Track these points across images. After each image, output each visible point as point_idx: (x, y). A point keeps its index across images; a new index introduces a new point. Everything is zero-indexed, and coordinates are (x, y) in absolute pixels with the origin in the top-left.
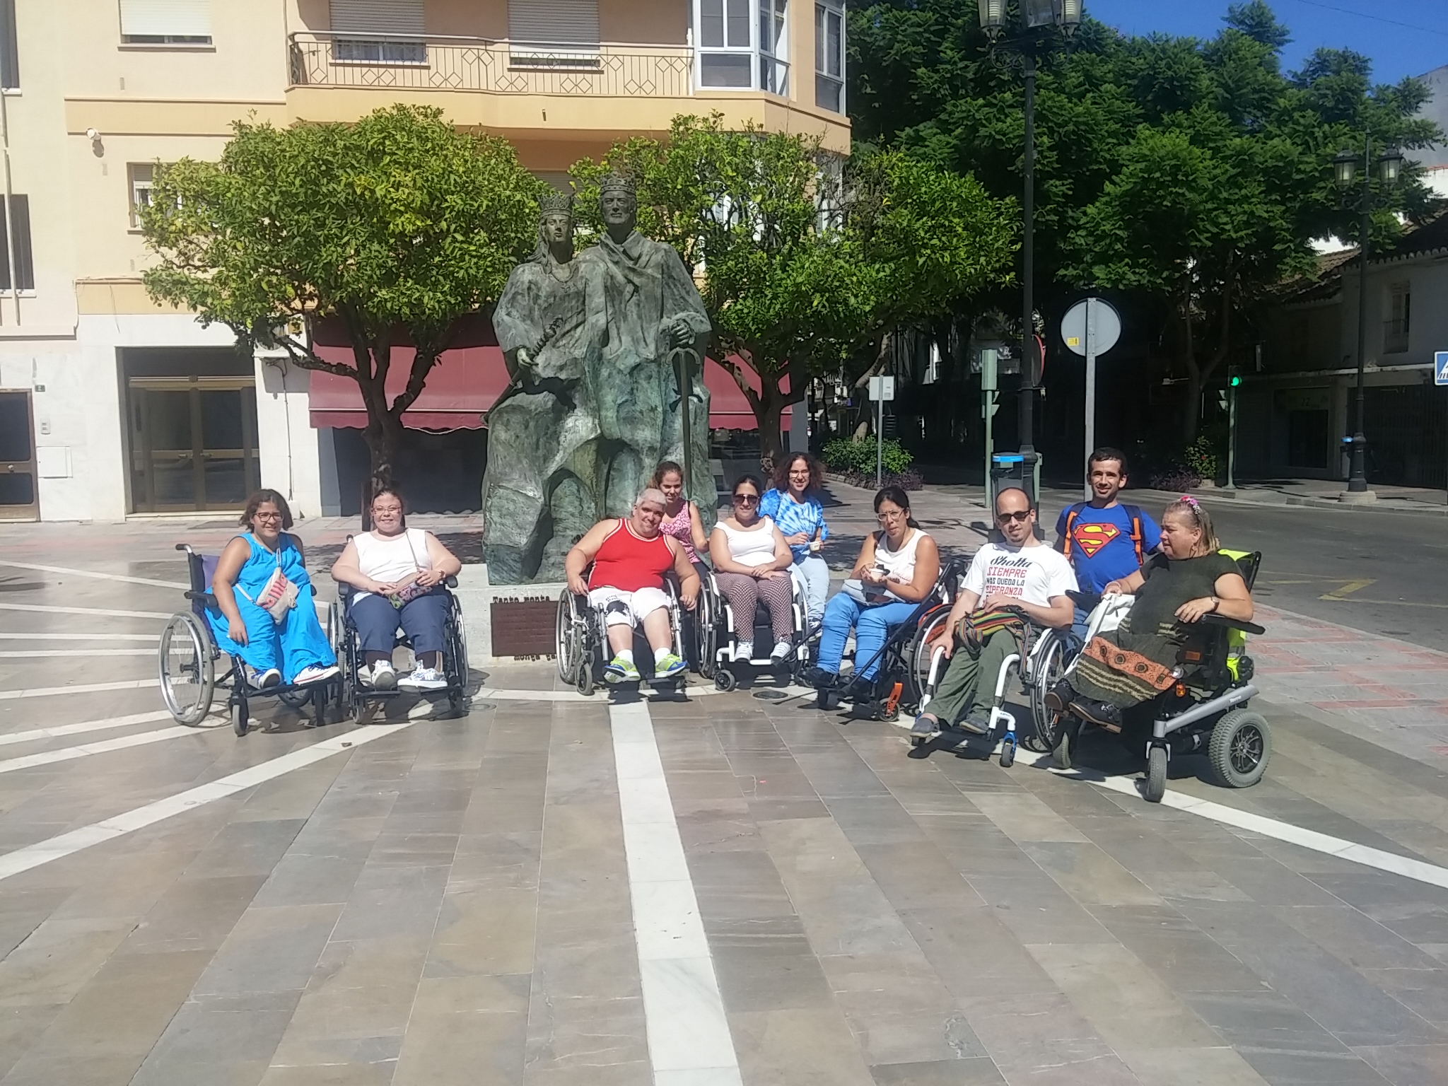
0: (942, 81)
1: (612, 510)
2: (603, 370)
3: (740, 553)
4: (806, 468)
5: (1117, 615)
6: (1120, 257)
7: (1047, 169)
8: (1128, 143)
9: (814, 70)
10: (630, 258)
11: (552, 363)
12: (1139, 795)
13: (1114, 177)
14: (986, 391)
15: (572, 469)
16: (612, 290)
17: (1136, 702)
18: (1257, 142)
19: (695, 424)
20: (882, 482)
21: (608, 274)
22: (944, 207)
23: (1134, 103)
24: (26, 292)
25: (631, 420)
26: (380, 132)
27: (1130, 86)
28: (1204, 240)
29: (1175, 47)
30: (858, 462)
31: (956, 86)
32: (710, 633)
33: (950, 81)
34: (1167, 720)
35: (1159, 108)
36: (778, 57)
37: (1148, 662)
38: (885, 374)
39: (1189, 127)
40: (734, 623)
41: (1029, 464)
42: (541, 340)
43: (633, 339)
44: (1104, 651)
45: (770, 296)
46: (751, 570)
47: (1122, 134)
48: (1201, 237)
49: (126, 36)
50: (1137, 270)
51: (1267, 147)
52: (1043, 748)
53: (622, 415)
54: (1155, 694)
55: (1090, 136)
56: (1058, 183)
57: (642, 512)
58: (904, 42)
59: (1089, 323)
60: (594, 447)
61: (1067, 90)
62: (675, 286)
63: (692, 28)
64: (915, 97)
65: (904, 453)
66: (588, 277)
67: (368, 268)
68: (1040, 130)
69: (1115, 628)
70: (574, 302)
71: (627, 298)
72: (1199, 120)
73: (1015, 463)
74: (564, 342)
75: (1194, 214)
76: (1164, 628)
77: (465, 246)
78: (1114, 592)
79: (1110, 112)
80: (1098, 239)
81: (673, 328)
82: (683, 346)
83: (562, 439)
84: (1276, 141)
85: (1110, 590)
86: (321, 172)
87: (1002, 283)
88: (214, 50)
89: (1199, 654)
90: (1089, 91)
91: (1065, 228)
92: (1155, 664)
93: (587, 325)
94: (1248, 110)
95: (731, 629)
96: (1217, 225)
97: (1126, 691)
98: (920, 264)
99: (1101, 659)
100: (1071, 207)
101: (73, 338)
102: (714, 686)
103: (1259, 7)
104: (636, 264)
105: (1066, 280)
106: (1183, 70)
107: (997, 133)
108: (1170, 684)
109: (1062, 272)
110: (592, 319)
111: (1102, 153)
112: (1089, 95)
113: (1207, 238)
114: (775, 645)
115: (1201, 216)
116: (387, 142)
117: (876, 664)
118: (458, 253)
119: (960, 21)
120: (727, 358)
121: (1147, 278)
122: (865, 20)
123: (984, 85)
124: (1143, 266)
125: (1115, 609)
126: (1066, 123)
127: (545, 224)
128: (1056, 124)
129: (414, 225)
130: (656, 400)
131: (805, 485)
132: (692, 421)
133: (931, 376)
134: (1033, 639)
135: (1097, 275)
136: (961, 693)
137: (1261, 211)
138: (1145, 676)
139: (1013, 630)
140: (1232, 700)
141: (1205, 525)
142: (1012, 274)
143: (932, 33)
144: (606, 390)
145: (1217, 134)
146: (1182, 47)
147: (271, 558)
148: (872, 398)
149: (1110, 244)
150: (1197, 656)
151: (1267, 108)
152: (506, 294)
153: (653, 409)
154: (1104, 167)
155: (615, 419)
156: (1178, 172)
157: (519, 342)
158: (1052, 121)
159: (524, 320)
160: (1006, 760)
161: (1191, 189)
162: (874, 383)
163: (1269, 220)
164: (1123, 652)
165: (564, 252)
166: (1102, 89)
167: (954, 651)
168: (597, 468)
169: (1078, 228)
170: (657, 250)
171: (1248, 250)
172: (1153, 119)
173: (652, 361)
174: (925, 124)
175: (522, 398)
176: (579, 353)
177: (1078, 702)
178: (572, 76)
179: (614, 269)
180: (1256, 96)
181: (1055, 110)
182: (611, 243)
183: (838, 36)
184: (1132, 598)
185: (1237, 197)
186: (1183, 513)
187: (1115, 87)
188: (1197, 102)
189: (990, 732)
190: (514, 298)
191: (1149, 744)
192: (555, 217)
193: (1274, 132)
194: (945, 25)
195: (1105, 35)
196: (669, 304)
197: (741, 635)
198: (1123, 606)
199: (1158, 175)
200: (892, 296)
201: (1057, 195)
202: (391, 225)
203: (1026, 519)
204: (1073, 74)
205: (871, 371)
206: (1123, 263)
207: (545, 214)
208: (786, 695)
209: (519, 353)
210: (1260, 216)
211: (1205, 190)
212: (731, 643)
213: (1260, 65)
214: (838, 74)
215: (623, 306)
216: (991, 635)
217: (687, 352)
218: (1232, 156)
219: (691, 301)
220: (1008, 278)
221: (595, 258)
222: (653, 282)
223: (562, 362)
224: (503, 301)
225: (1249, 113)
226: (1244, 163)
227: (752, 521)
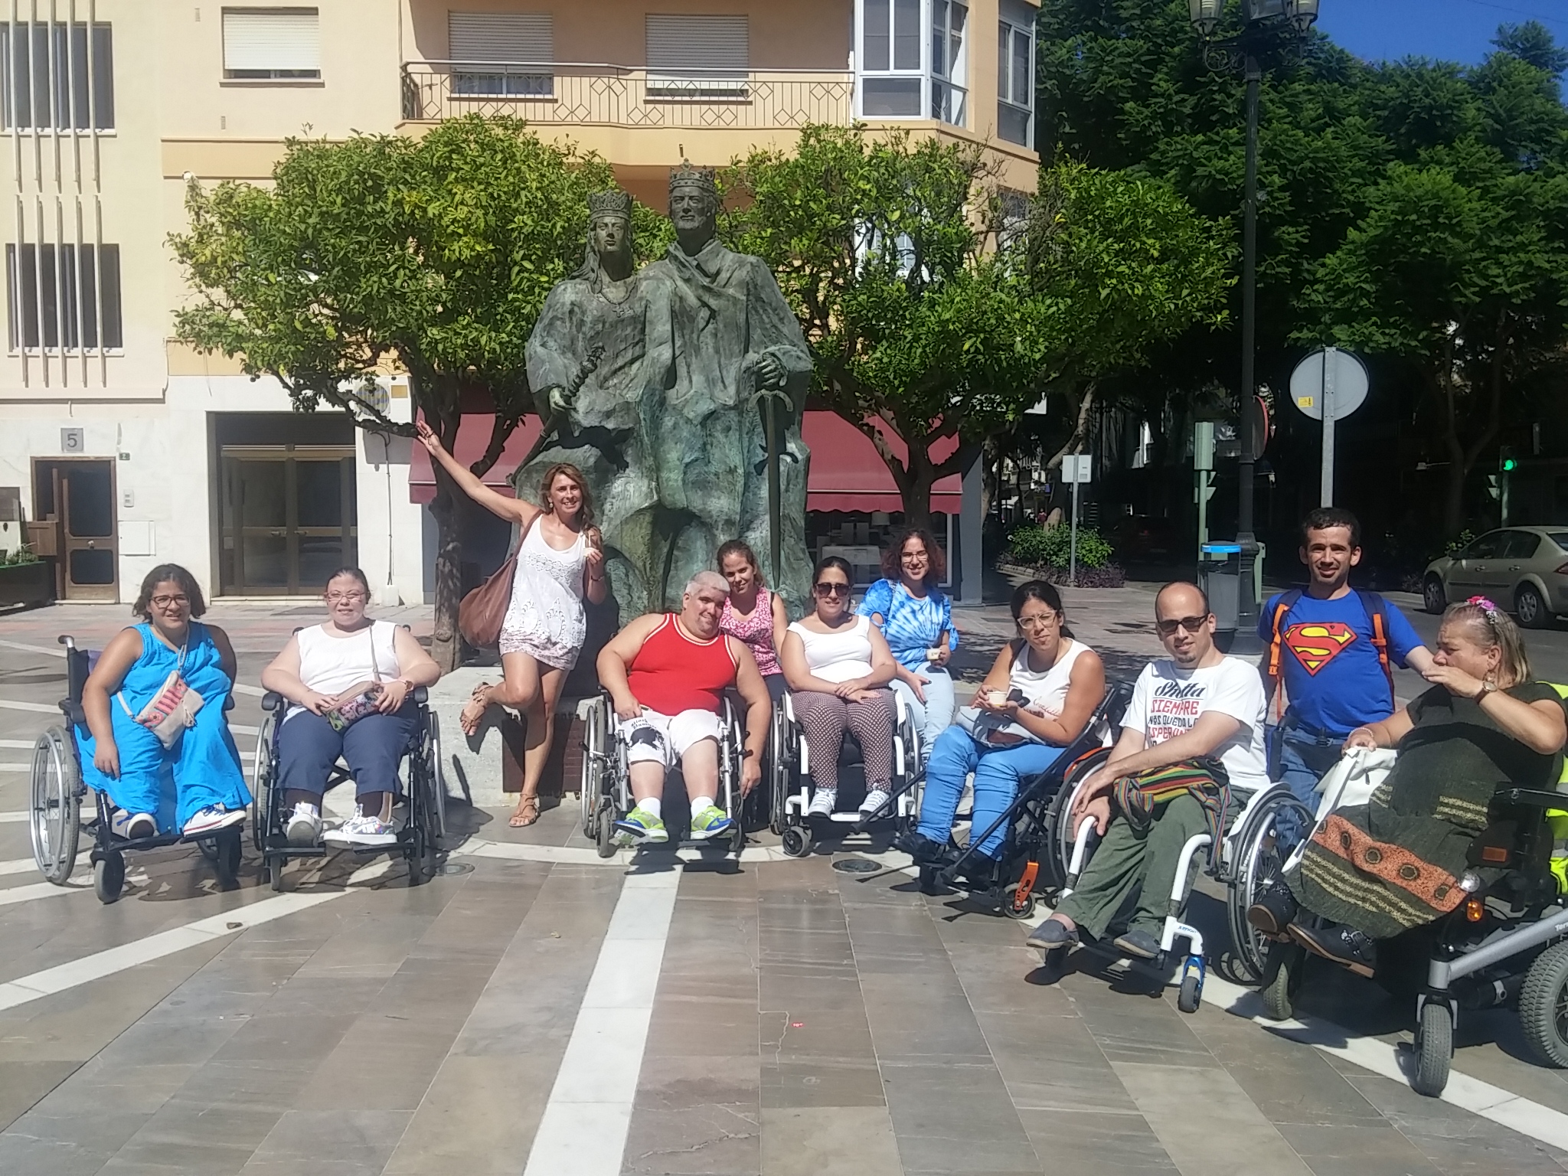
0: (1154, 116)
1: (673, 601)
2: (667, 419)
3: (821, 663)
4: (922, 549)
5: (1368, 781)
6: (1365, 314)
7: (1278, 212)
8: (1376, 184)
9: (996, 98)
10: (706, 275)
11: (597, 408)
12: (1404, 1080)
13: (1359, 222)
14: (1200, 471)
15: (618, 547)
16: (680, 316)
17: (1401, 930)
18: (1535, 180)
19: (787, 491)
20: (1076, 577)
21: (676, 294)
22: (1134, 225)
23: (1384, 138)
24: (115, 351)
25: (703, 485)
26: (446, 144)
27: (1379, 117)
28: (1471, 296)
29: (1434, 70)
30: (1049, 554)
31: (1170, 122)
32: (781, 774)
33: (1163, 117)
34: (1451, 957)
35: (1414, 141)
36: (953, 82)
37: (1419, 864)
38: (1081, 453)
39: (1452, 164)
40: (810, 761)
41: (1248, 556)
42: (578, 376)
43: (707, 380)
44: (1346, 839)
45: (910, 337)
46: (834, 688)
47: (1369, 173)
48: (1467, 292)
49: (230, 71)
50: (1387, 331)
51: (1548, 186)
52: (1247, 977)
53: (691, 477)
54: (1431, 918)
55: (1330, 175)
56: (1291, 230)
57: (699, 602)
58: (1109, 74)
59: (1326, 379)
60: (648, 518)
61: (1302, 124)
62: (765, 310)
63: (853, 50)
64: (1121, 136)
65: (1102, 544)
66: (649, 297)
67: (418, 303)
68: (1269, 169)
69: (1366, 801)
70: (629, 330)
71: (701, 326)
72: (1464, 155)
73: (1230, 554)
74: (615, 381)
75: (1458, 265)
76: (1447, 805)
77: (535, 276)
78: (1363, 745)
79: (1356, 148)
80: (1341, 293)
81: (757, 363)
82: (771, 388)
83: (607, 506)
84: (1559, 179)
85: (1356, 741)
86: (366, 188)
87: (1211, 324)
88: (322, 85)
89: (1504, 851)
90: (1329, 126)
91: (1299, 282)
92: (1431, 868)
93: (647, 360)
94: (1523, 143)
95: (804, 770)
96: (1486, 277)
97: (1383, 909)
98: (1102, 297)
99: (1342, 853)
100: (1306, 258)
101: (162, 401)
102: (781, 849)
103: (1534, 27)
104: (713, 282)
105: (1299, 344)
106: (1443, 97)
107: (1219, 172)
108: (1458, 901)
109: (1294, 335)
110: (652, 353)
111: (1344, 195)
112: (1330, 130)
113: (1474, 293)
114: (868, 793)
115: (1466, 267)
116: (454, 156)
117: (1000, 833)
118: (525, 285)
119: (1177, 49)
120: (865, 421)
121: (1400, 340)
122: (1064, 50)
123: (1203, 121)
124: (1395, 325)
125: (1366, 771)
126: (1301, 160)
127: (594, 229)
128: (1290, 161)
129: (473, 250)
130: (735, 458)
131: (923, 572)
132: (783, 487)
133: (1141, 459)
134: (1231, 811)
135: (1338, 336)
136: (1115, 889)
137: (1541, 261)
138: (1414, 886)
139: (1202, 797)
140: (1560, 927)
141: (1508, 643)
142: (1226, 313)
143: (1143, 63)
144: (669, 445)
145: (1485, 172)
146: (1443, 71)
147: (172, 657)
148: (1065, 479)
149: (1354, 299)
150: (1501, 854)
151: (1547, 142)
152: (542, 319)
153: (732, 471)
154: (1347, 210)
155: (680, 483)
156: (1438, 213)
157: (552, 379)
158: (1285, 158)
159: (564, 353)
160: (1188, 1001)
161: (1455, 235)
162: (1068, 462)
163: (1552, 272)
164: (1378, 844)
165: (620, 265)
166: (1345, 122)
167: (1110, 822)
168: (652, 546)
169: (1317, 281)
170: (742, 264)
171: (1524, 308)
172: (1408, 156)
173: (731, 408)
174: (1133, 167)
175: (557, 454)
176: (632, 396)
177: (1302, 924)
178: (714, 107)
179: (685, 289)
180: (1533, 127)
181: (1288, 145)
182: (681, 255)
183: (1027, 60)
184: (1392, 754)
185: (1511, 244)
186: (1470, 622)
187: (1360, 120)
188: (1461, 135)
189: (1161, 957)
190: (551, 324)
191: (1421, 998)
192: (607, 220)
193: (1556, 169)
194: (1158, 54)
195: (1349, 64)
196: (756, 335)
197: (819, 778)
198: (1378, 766)
199: (1414, 217)
200: (1067, 339)
201: (1291, 245)
202: (447, 251)
203: (1201, 629)
204: (1311, 106)
205: (1065, 449)
206: (1370, 322)
207: (595, 216)
208: (879, 866)
209: (552, 393)
210: (1539, 267)
211: (1472, 236)
212: (805, 790)
213: (1537, 92)
214: (1026, 102)
215: (695, 336)
216: (1169, 802)
217: (775, 396)
218: (1505, 196)
219: (785, 330)
220: (1219, 318)
221: (661, 275)
222: (735, 304)
223: (609, 406)
224: (538, 327)
225: (1525, 147)
226: (1520, 206)
227: (841, 619)
